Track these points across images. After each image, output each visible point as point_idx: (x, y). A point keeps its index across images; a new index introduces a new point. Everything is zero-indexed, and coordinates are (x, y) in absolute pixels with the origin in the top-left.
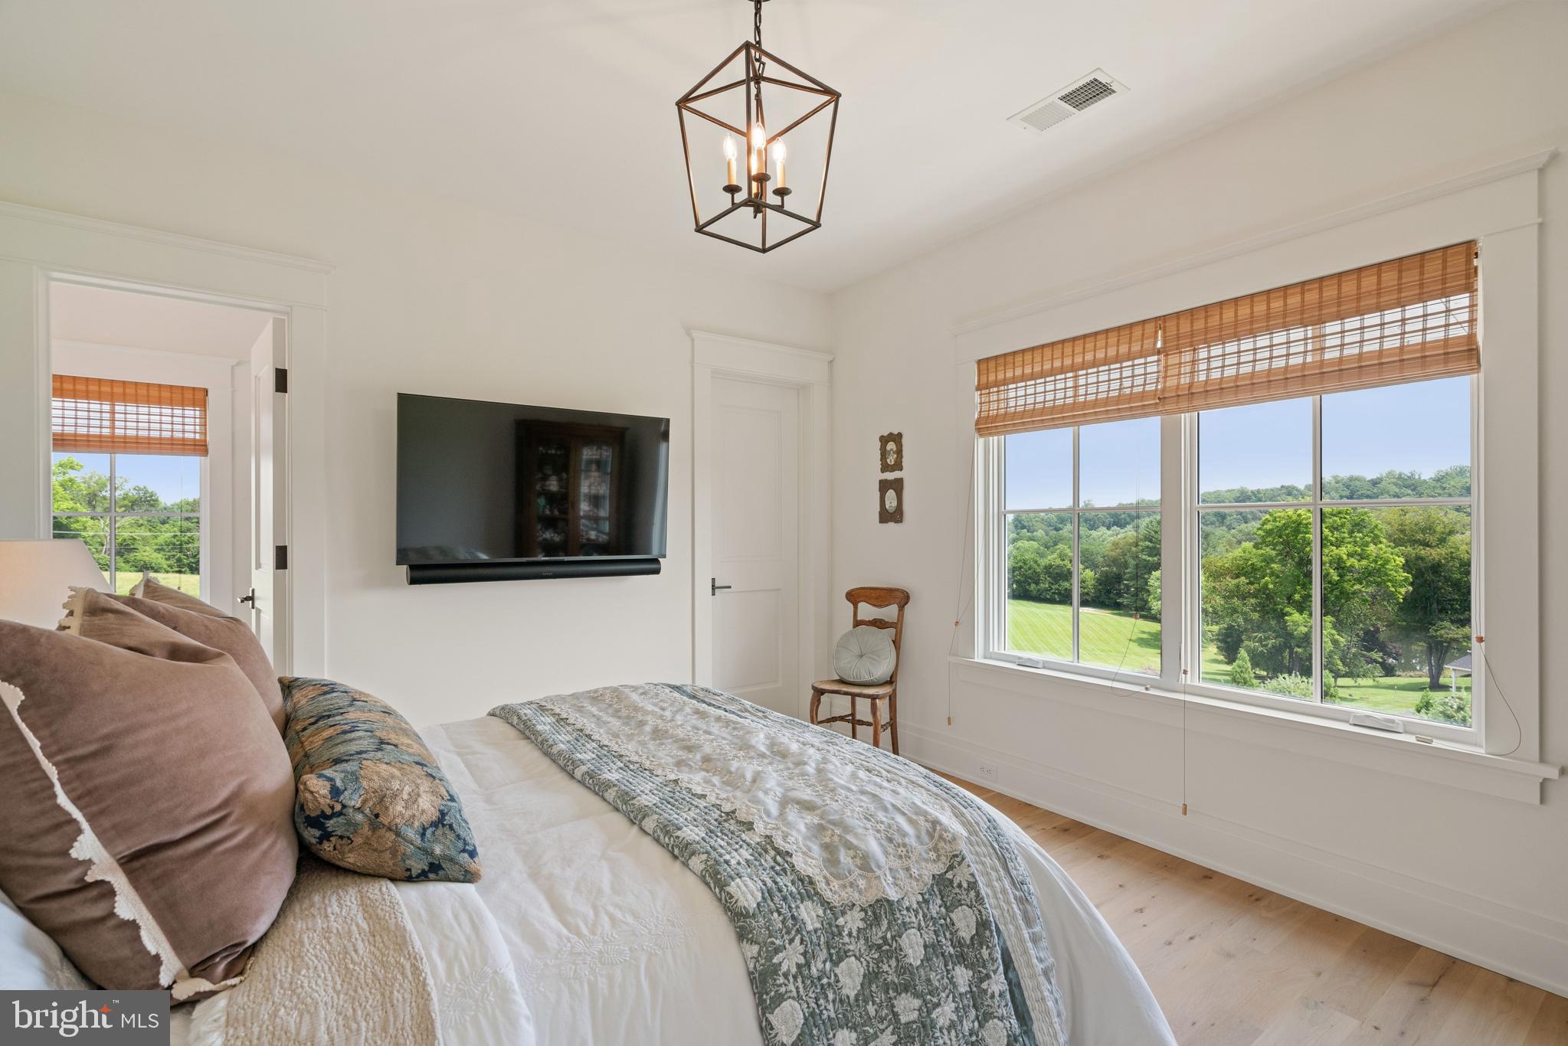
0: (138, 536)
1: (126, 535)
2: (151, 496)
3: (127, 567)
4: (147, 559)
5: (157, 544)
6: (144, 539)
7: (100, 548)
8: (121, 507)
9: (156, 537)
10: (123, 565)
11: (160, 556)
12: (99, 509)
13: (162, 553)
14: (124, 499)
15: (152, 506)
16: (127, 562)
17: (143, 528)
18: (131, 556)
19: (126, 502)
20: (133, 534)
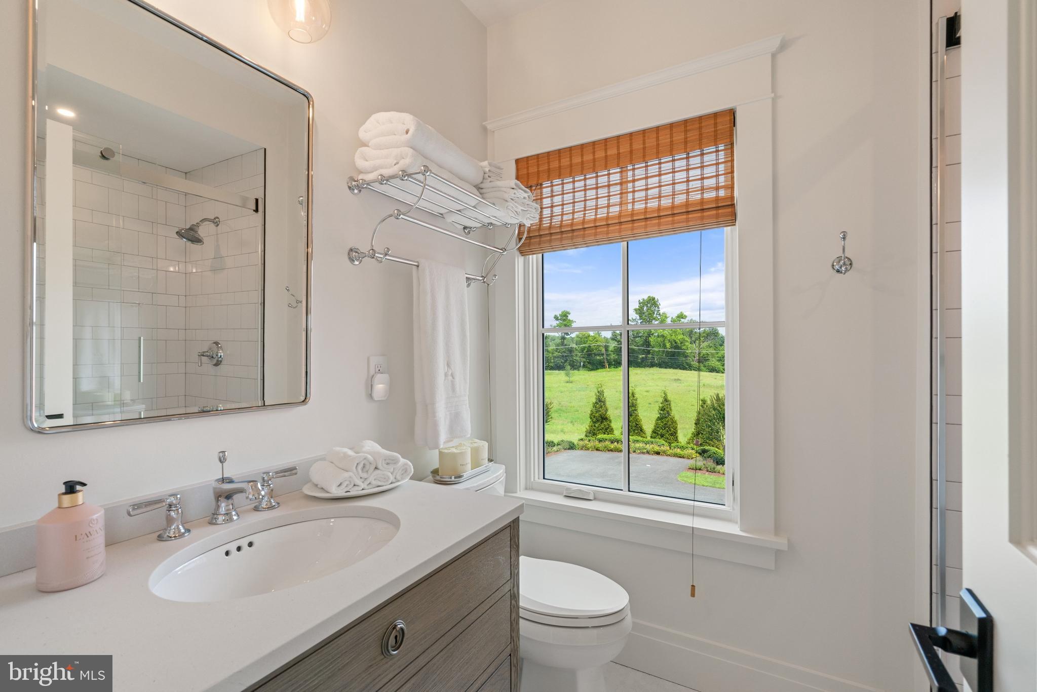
0: (710, 352)
1: (704, 352)
2: (715, 331)
3: (705, 369)
4: (713, 365)
5: (718, 357)
6: (712, 354)
7: (693, 358)
8: (702, 337)
9: (717, 353)
10: (703, 368)
11: (719, 363)
12: (693, 339)
13: (720, 362)
14: (704, 333)
15: (716, 336)
16: (705, 366)
17: (712, 348)
18: (707, 363)
19: (704, 335)
20: (707, 352)
